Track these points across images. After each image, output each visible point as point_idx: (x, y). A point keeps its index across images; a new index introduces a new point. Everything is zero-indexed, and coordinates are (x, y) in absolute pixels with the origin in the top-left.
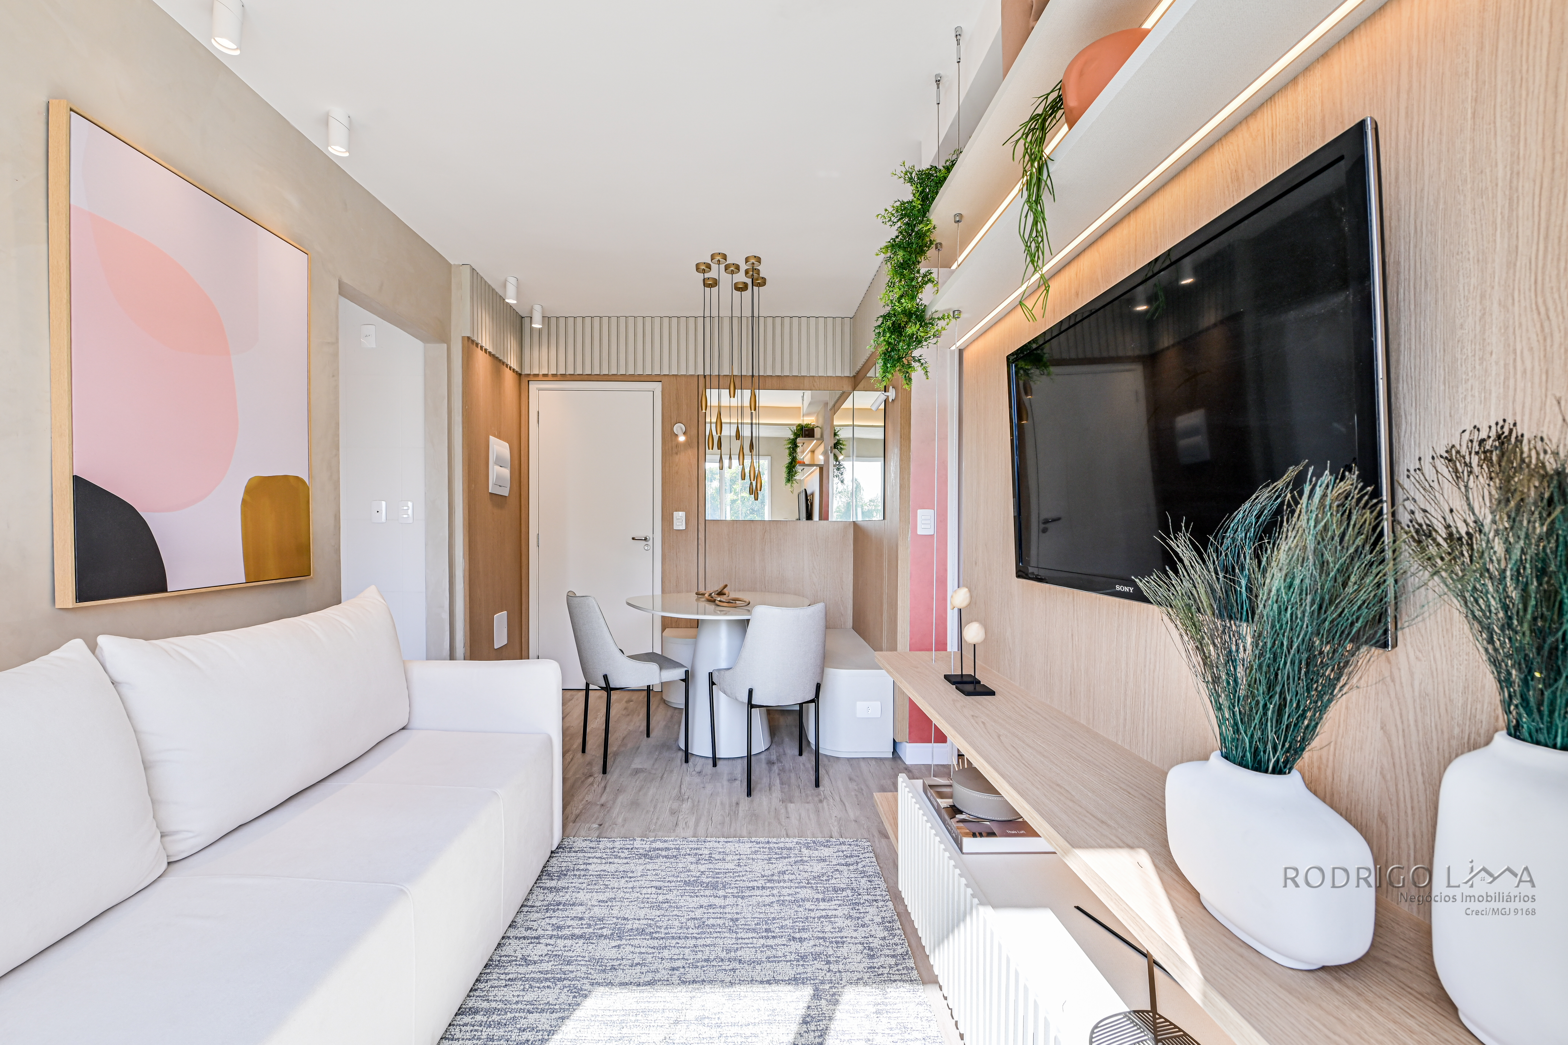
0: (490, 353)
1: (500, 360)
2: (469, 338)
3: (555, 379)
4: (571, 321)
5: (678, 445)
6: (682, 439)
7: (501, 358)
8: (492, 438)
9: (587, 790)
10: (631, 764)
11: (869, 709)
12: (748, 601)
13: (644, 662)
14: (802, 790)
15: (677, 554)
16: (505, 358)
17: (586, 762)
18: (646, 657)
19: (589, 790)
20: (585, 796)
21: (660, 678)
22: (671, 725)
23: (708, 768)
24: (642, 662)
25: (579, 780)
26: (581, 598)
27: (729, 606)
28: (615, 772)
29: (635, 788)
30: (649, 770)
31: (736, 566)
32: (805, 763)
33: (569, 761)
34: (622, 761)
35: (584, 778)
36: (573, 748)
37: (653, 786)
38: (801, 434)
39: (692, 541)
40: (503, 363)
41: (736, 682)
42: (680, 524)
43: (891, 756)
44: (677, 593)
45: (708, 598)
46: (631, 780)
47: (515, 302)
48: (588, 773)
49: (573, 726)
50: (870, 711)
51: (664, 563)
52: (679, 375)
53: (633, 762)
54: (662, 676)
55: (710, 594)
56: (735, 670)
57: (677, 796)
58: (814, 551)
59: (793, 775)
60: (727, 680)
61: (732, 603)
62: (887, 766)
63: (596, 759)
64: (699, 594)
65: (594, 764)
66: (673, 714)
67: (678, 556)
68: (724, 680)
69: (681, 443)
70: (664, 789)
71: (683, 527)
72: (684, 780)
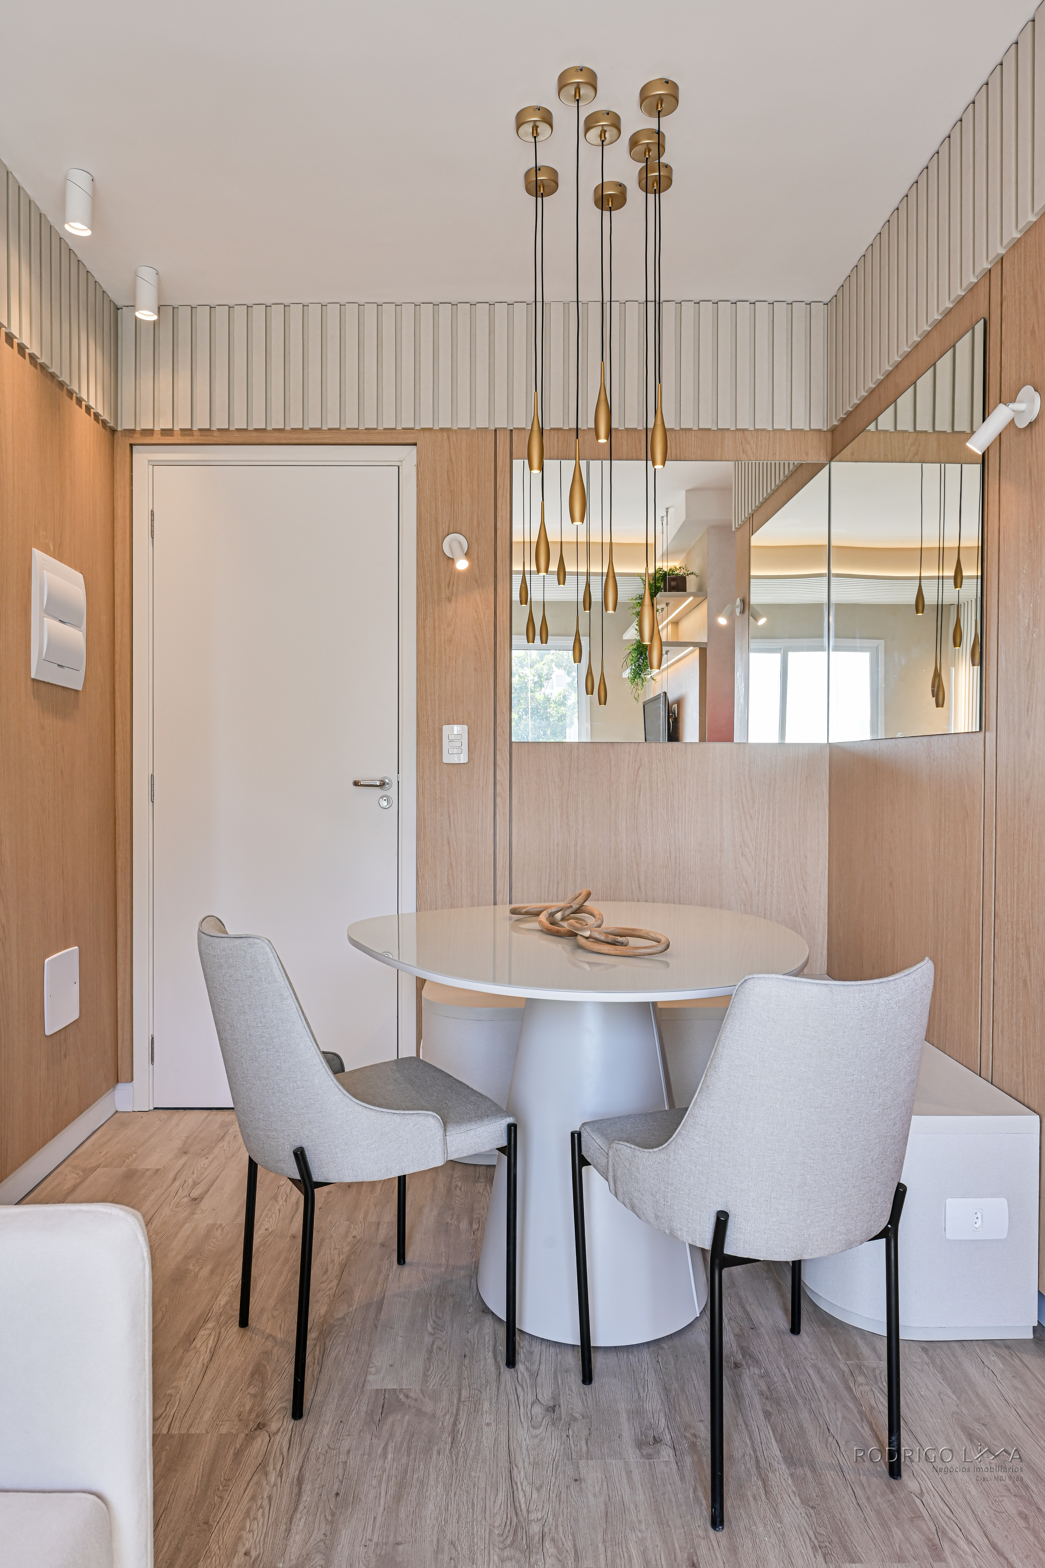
0: (32, 357)
1: (61, 385)
3: (188, 440)
4: (221, 313)
5: (455, 577)
6: (462, 565)
7: (64, 378)
8: (37, 554)
9: (246, 1498)
10: (367, 1373)
11: (979, 1215)
12: (663, 940)
13: (402, 1112)
14: (858, 1490)
15: (449, 817)
16: (73, 381)
17: (250, 1368)
18: (395, 1080)
19: (253, 1498)
20: (243, 1528)
21: (445, 1151)
22: (451, 1220)
23: (574, 1390)
24: (398, 1112)
25: (227, 1447)
26: (237, 941)
27: (618, 952)
28: (324, 1409)
29: (383, 1485)
30: (416, 1400)
31: (576, 843)
32: (820, 1365)
33: (205, 1362)
34: (342, 1360)
35: (243, 1435)
36: (216, 1309)
37: (433, 1476)
38: (660, 586)
39: (483, 788)
40: (70, 393)
41: (672, 1184)
42: (455, 751)
43: (1031, 1336)
44: (452, 906)
45: (547, 924)
46: (371, 1445)
47: (88, 233)
48: (253, 1416)
49: (221, 1225)
50: (979, 1222)
51: (422, 836)
52: (455, 428)
53: (371, 1365)
54: (449, 1144)
55: (552, 915)
56: (672, 1155)
57: (508, 1523)
58: (743, 808)
59: (805, 1415)
60: (638, 1169)
61: (622, 944)
62: (1039, 1376)
63: (275, 1351)
64: (524, 910)
65: (270, 1374)
66: (451, 1182)
67: (452, 822)
68: (627, 1165)
69: (460, 574)
70: (467, 1492)
71: (463, 759)
72: (515, 1441)
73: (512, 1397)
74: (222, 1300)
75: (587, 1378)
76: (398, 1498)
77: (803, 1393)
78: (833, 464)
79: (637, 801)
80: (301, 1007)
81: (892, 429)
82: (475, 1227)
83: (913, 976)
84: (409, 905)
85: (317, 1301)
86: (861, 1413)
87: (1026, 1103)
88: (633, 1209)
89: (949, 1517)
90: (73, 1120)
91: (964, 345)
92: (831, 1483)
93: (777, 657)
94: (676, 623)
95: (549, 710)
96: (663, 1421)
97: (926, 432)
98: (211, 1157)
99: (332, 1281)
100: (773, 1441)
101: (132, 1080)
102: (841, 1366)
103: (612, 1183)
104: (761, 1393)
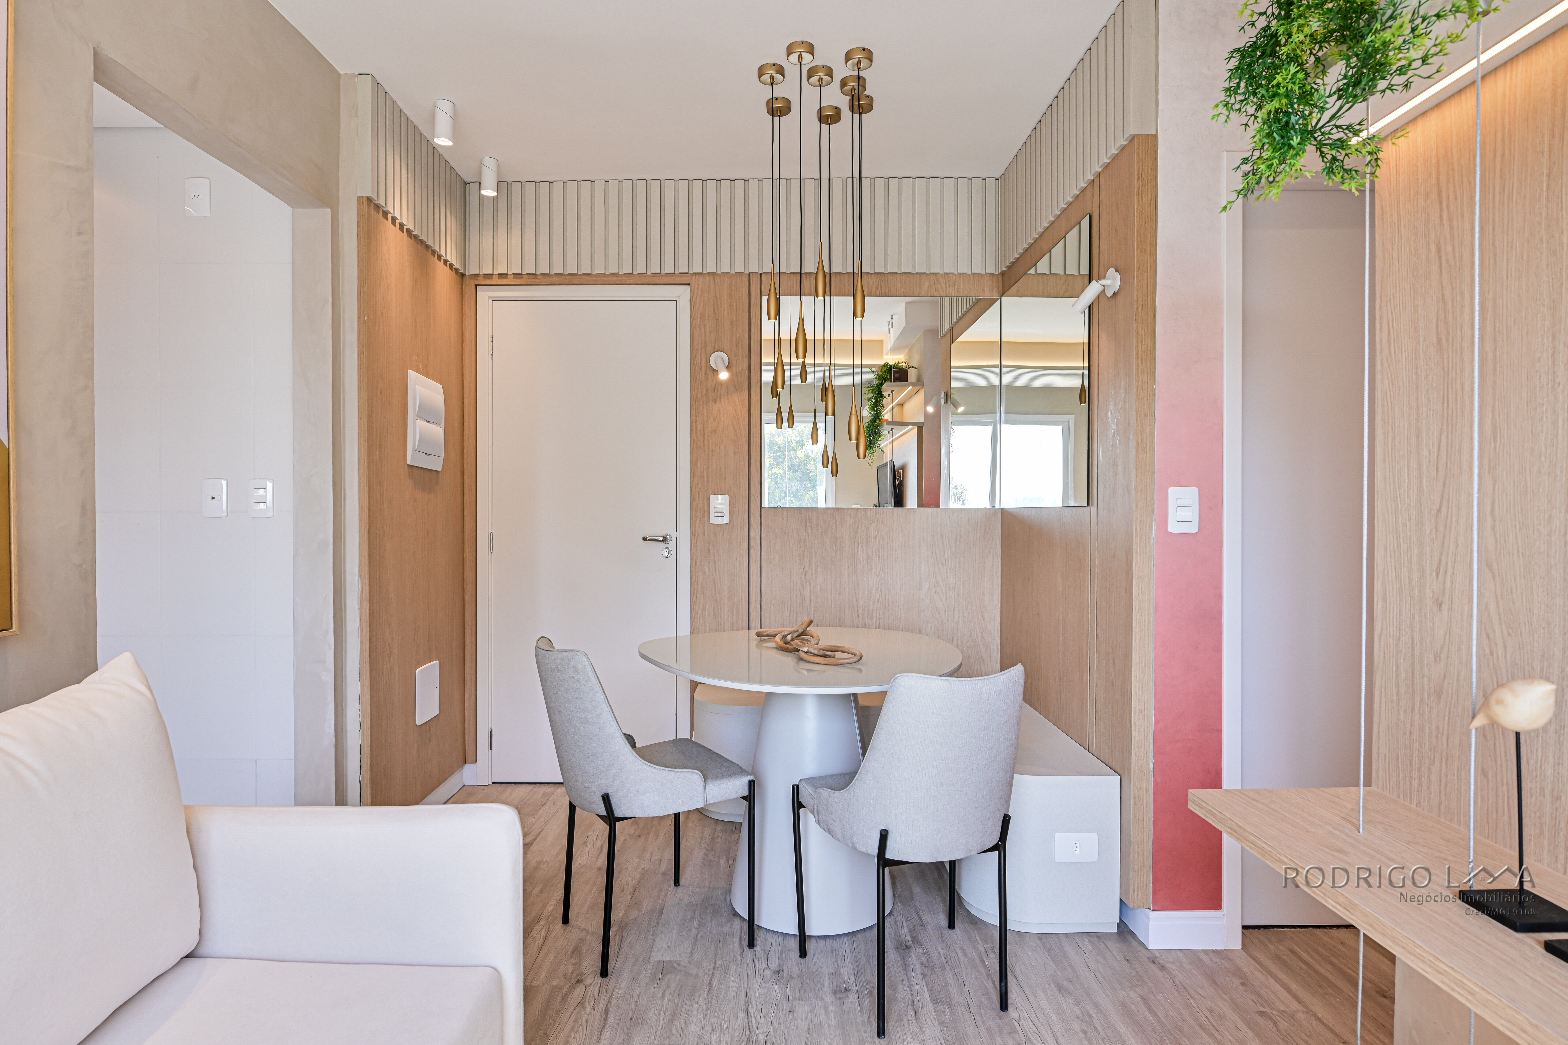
0: (409, 231)
1: (428, 247)
2: (369, 200)
3: (519, 281)
4: (544, 187)
5: (719, 385)
6: (724, 376)
7: (430, 243)
8: (412, 374)
9: (572, 1020)
10: (651, 952)
11: (1078, 846)
12: (858, 653)
13: (676, 770)
14: (977, 1018)
15: (715, 564)
16: (436, 244)
17: (571, 948)
18: (672, 753)
19: (576, 1021)
20: (569, 1036)
21: (705, 797)
22: (714, 858)
23: (793, 961)
24: (672, 770)
25: (557, 993)
26: (564, 654)
27: (826, 662)
28: (622, 971)
29: (662, 1014)
30: (685, 967)
31: (810, 583)
32: (965, 947)
33: (540, 945)
34: (634, 944)
35: (568, 986)
36: (546, 913)
37: (695, 1009)
38: (887, 377)
39: (740, 542)
40: (434, 252)
41: (853, 813)
42: (719, 514)
43: (1116, 930)
44: (717, 631)
45: (782, 644)
46: (654, 992)
47: (450, 143)
48: (574, 975)
49: (546, 861)
50: (1078, 849)
51: (694, 578)
52: (719, 272)
53: (654, 947)
54: (708, 793)
55: (785, 636)
56: (852, 794)
57: (744, 1034)
58: (936, 557)
59: (950, 976)
60: (832, 804)
61: (830, 656)
62: (1115, 954)
63: (588, 938)
64: (765, 634)
65: (584, 952)
66: (714, 834)
67: (717, 567)
68: (825, 802)
69: (722, 383)
70: (717, 1018)
71: (725, 520)
72: (751, 990)
73: (751, 965)
74: (550, 908)
75: (803, 954)
76: (672, 1021)
77: (950, 963)
78: (1002, 298)
79: (856, 552)
80: (607, 698)
81: (1048, 273)
82: (731, 862)
83: (1007, 675)
84: (685, 629)
85: (617, 909)
86: (988, 975)
87: (1113, 768)
88: (829, 832)
89: (1034, 1032)
90: (435, 789)
91: (1072, 236)
92: (960, 1014)
93: (989, 429)
94: (901, 405)
95: (809, 467)
96: (852, 980)
97: (1073, 275)
98: (537, 817)
99: (627, 896)
100: (926, 991)
101: (476, 762)
102: (980, 948)
103: (816, 816)
104: (922, 964)
